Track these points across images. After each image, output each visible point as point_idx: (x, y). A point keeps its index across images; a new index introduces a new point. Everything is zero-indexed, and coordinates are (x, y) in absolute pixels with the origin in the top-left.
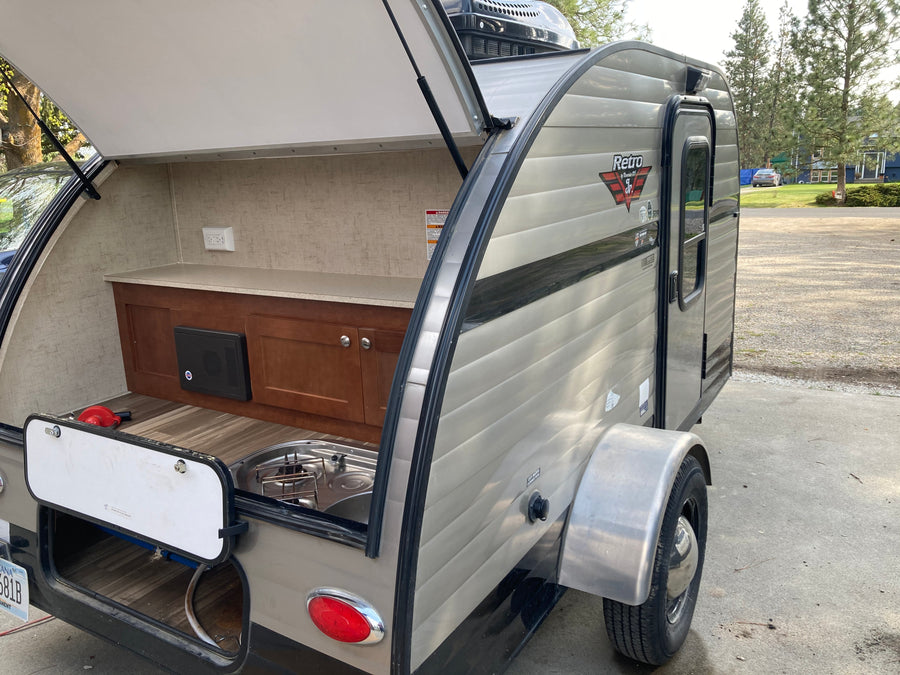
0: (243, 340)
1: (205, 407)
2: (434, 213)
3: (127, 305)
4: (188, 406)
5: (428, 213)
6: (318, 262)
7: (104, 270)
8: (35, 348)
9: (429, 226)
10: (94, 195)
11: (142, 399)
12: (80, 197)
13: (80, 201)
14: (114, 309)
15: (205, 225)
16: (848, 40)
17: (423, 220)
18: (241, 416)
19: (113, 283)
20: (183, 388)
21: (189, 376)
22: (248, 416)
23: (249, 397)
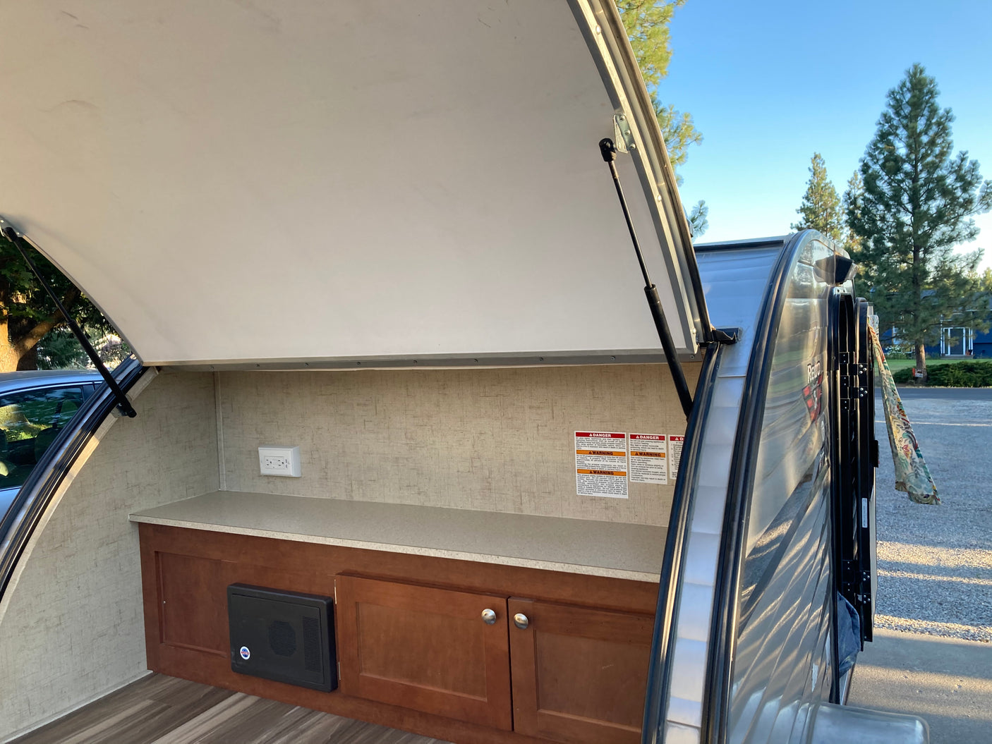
0: (331, 607)
1: (263, 698)
2: (587, 435)
3: (157, 553)
4: (239, 695)
5: (578, 434)
6: (419, 494)
7: (130, 506)
8: (32, 623)
9: (579, 452)
10: (128, 411)
11: (170, 683)
12: (110, 415)
13: (110, 420)
14: (137, 559)
15: (263, 444)
16: (913, 214)
17: (570, 444)
18: (320, 710)
19: (140, 524)
20: (234, 669)
21: (245, 653)
22: (330, 711)
23: (335, 686)
